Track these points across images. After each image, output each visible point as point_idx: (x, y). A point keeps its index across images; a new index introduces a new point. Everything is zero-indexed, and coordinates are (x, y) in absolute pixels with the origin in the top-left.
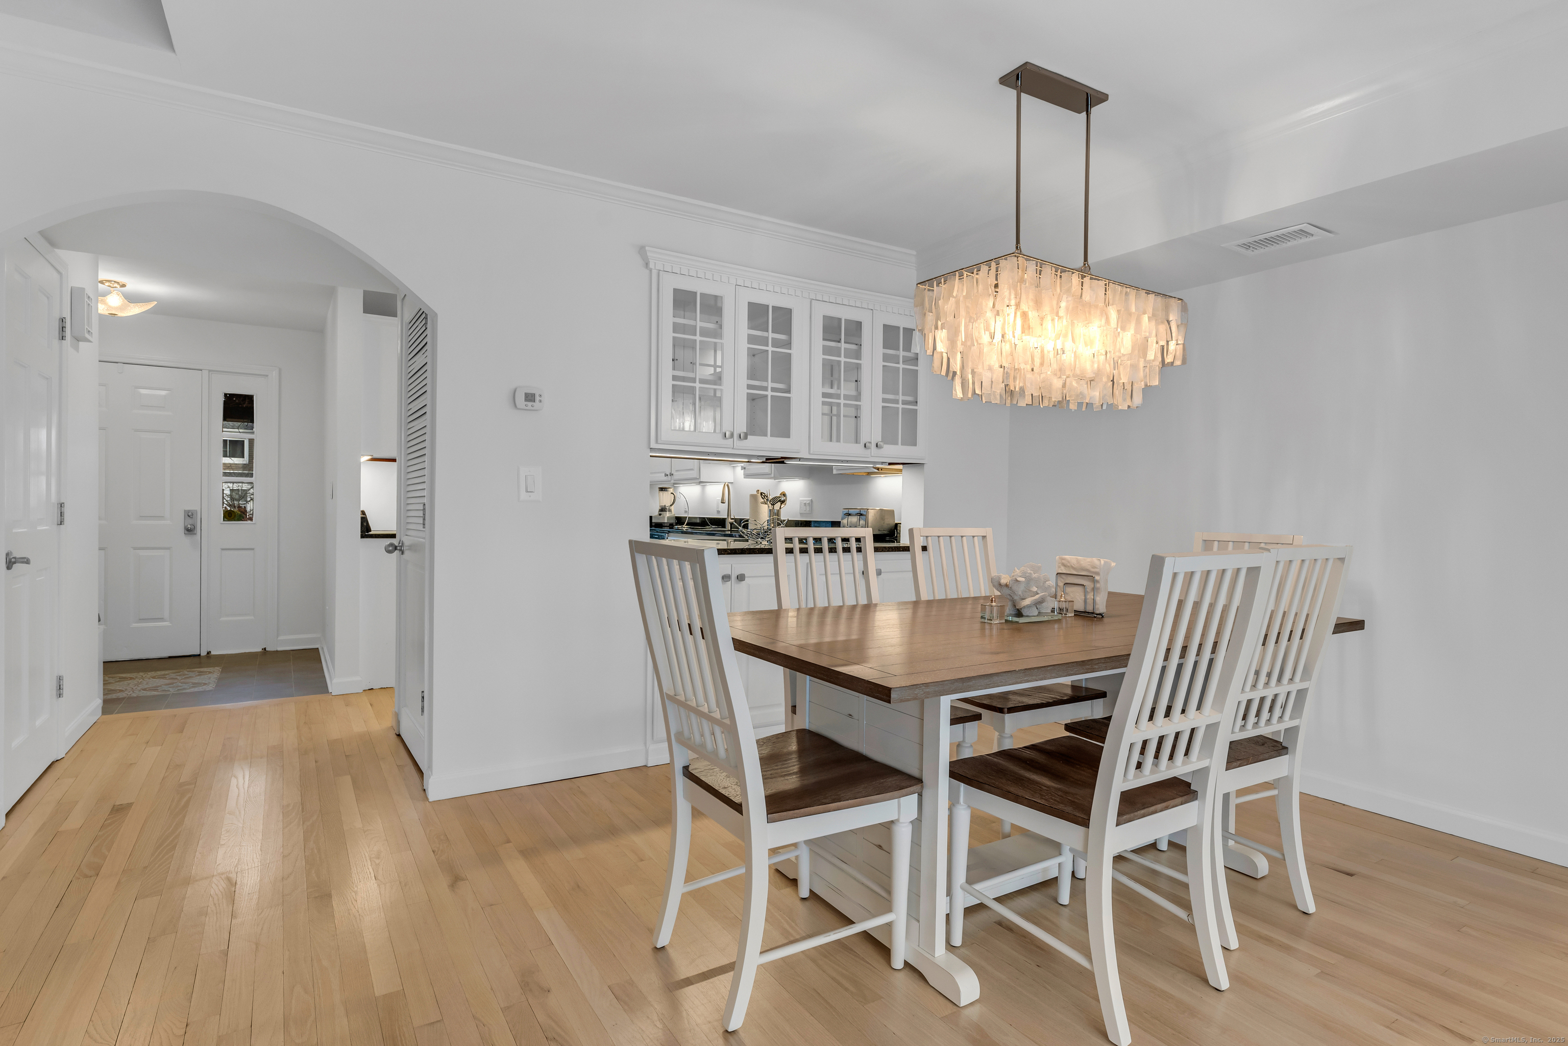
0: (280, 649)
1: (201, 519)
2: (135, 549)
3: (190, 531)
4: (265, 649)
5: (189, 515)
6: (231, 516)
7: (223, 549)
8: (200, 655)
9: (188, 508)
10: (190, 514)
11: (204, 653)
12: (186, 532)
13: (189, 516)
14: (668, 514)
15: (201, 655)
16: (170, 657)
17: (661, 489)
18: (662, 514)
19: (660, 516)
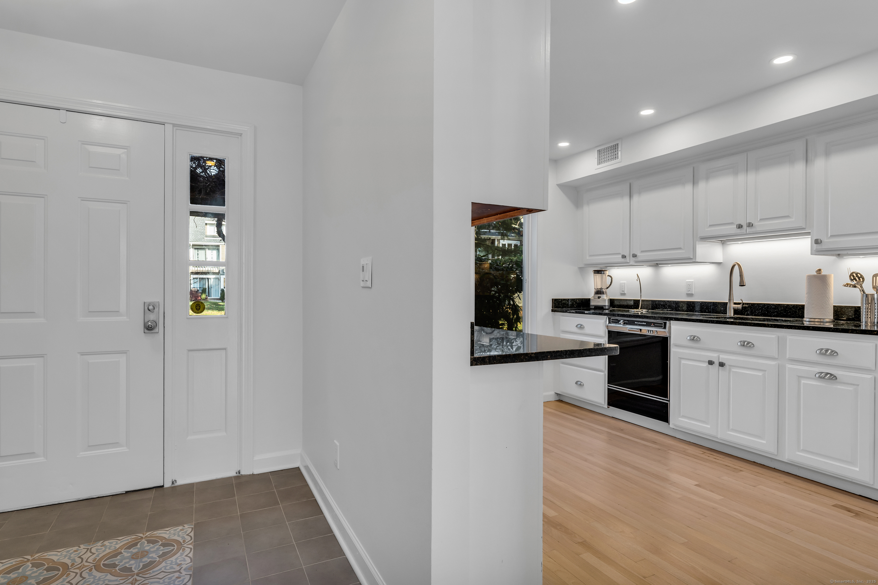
0: (256, 472)
1: (164, 313)
2: (83, 354)
3: (149, 328)
4: (239, 473)
5: (149, 308)
6: (199, 309)
7: (189, 351)
8: (163, 486)
9: (148, 300)
10: (151, 307)
11: (168, 484)
12: (146, 331)
13: (149, 310)
14: (604, 297)
15: (165, 486)
16: (127, 492)
17: (596, 272)
18: (600, 297)
19: (599, 299)
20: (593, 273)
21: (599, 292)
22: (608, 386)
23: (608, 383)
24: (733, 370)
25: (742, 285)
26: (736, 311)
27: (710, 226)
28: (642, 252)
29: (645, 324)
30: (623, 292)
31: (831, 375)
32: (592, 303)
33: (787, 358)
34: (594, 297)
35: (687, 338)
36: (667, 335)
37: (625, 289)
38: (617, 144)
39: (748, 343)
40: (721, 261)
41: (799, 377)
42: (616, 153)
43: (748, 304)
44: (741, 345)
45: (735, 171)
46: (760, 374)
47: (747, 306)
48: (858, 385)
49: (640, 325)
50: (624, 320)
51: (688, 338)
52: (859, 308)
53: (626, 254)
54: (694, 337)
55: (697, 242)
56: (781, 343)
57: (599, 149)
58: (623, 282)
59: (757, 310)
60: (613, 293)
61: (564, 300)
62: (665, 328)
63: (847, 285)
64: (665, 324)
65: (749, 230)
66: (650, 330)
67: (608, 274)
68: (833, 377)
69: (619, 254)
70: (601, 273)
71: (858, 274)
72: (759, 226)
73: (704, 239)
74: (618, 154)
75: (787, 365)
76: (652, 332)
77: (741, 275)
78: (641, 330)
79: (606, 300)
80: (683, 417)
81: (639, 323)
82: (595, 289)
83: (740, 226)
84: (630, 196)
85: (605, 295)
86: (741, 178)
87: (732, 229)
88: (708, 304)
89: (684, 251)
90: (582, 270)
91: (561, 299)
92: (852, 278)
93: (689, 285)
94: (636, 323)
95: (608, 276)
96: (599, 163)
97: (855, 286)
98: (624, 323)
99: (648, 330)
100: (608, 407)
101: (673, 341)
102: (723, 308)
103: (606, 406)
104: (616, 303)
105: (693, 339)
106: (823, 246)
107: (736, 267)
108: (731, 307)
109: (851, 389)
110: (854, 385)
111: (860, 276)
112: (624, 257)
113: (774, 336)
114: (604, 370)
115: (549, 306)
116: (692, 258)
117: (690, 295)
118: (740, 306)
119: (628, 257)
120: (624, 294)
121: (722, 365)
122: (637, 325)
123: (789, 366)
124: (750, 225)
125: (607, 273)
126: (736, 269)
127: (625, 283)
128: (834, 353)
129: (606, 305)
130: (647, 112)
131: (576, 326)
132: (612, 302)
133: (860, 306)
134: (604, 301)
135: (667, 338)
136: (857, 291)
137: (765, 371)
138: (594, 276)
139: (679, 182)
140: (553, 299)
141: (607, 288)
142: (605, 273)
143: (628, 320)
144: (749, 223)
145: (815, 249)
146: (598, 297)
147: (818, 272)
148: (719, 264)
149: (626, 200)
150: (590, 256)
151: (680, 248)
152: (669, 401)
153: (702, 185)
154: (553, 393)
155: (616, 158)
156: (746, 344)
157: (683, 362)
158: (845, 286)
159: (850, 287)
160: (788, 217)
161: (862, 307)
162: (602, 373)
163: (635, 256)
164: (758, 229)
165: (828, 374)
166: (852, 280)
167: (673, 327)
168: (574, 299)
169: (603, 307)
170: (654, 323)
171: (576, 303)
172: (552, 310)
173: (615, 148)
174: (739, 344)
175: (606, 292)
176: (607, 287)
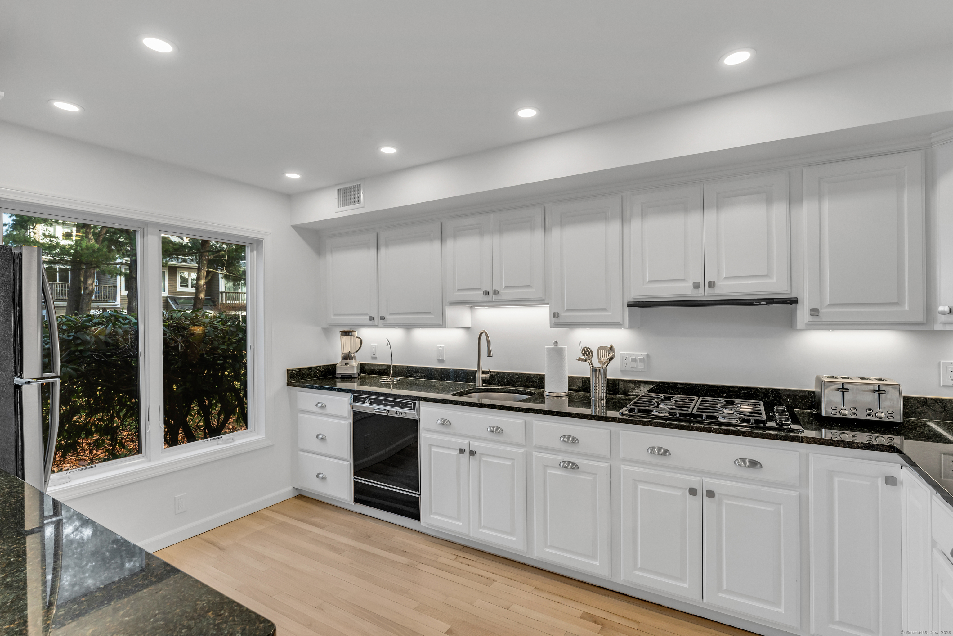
14: (353, 362)
17: (343, 333)
18: (348, 363)
19: (346, 366)
20: (339, 334)
21: (347, 357)
22: (355, 478)
23: (354, 475)
24: (483, 459)
25: (489, 355)
26: (484, 381)
27: (459, 290)
28: (391, 314)
29: (393, 403)
30: (374, 356)
31: (573, 464)
32: (339, 371)
33: (534, 445)
34: (341, 363)
35: (437, 423)
36: (416, 417)
37: (376, 353)
38: (360, 185)
39: (498, 428)
40: (469, 325)
41: (545, 466)
42: (358, 195)
43: (495, 372)
44: (491, 431)
45: (481, 231)
46: (509, 463)
47: (494, 374)
48: (597, 474)
49: (387, 405)
50: (371, 399)
51: (439, 422)
52: (589, 379)
53: (374, 315)
54: (444, 421)
55: (446, 307)
56: (528, 429)
57: (339, 188)
58: (374, 344)
59: (503, 379)
60: (364, 357)
61: (304, 369)
62: (414, 409)
63: (580, 359)
64: (414, 404)
65: (495, 298)
66: (399, 412)
67: (356, 336)
68: (574, 466)
69: (366, 314)
70: (348, 335)
71: (589, 349)
72: (506, 294)
73: (453, 304)
74: (360, 196)
75: (534, 453)
76: (400, 414)
77: (489, 346)
78: (388, 411)
79: (354, 367)
80: (435, 513)
81: (387, 403)
82: (342, 353)
83: (487, 293)
84: (378, 248)
85: (354, 360)
86: (487, 240)
87: (479, 295)
88: (458, 372)
89: (434, 316)
90: (327, 331)
91: (300, 369)
92: (584, 353)
93: (440, 351)
94: (383, 402)
95: (357, 337)
96: (340, 205)
97: (586, 361)
98: (371, 403)
99: (397, 412)
100: (355, 504)
101: (423, 425)
102: (472, 376)
103: (352, 503)
104: (367, 368)
105: (443, 424)
106: (561, 320)
107: (484, 335)
108: (480, 376)
109: (591, 478)
110: (593, 474)
111: (590, 351)
112: (372, 319)
113: (521, 421)
114: (349, 459)
115: (283, 379)
116: (441, 324)
117: (441, 361)
118: (487, 376)
119: (376, 319)
120: (374, 358)
121: (472, 453)
122: (384, 404)
123: (536, 454)
124: (496, 292)
125: (356, 334)
126: (484, 336)
127: (375, 346)
128: (575, 441)
129: (354, 373)
130: (388, 150)
131: (317, 405)
132: (363, 368)
133: (590, 376)
134: (353, 368)
135: (417, 420)
136: (587, 364)
137: (514, 459)
138: (341, 337)
139: (427, 238)
140: (288, 370)
141: (356, 352)
142: (353, 335)
143: (375, 399)
144: (495, 290)
145: (553, 322)
146: (346, 363)
147: (555, 344)
148: (468, 329)
149: (373, 252)
150: (335, 315)
151: (429, 313)
152: (420, 495)
153: (450, 244)
154: (290, 488)
155: (359, 201)
156: (496, 430)
157: (434, 449)
158: (578, 360)
159: (582, 361)
160: (529, 286)
161: (591, 379)
162: (347, 463)
163: (383, 318)
164: (504, 297)
165: (570, 462)
166: (584, 355)
167: (422, 408)
168: (317, 367)
169: (351, 375)
170: (403, 403)
171: (320, 371)
172: (287, 383)
173: (357, 188)
174: (489, 429)
175: (355, 357)
176: (357, 350)
